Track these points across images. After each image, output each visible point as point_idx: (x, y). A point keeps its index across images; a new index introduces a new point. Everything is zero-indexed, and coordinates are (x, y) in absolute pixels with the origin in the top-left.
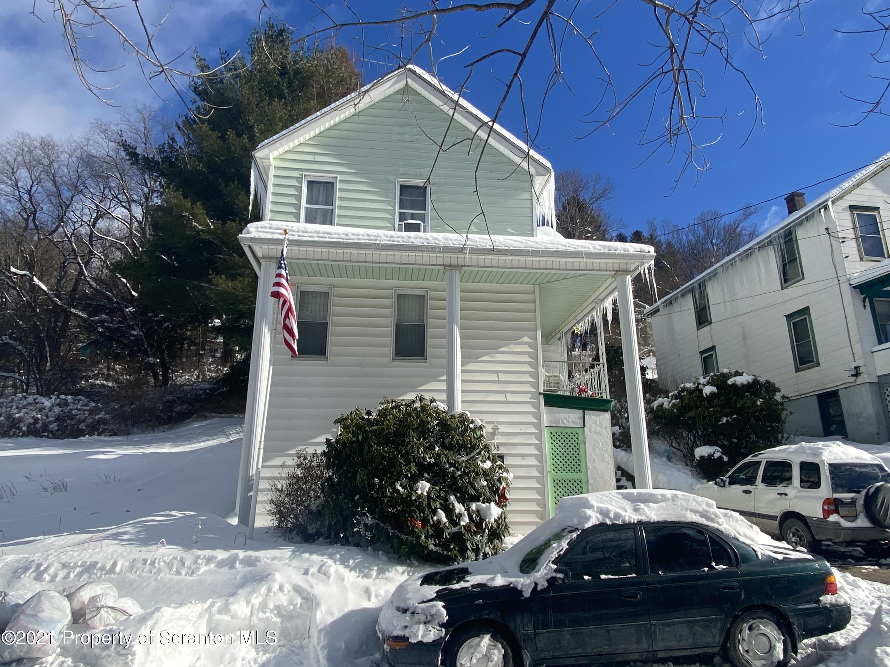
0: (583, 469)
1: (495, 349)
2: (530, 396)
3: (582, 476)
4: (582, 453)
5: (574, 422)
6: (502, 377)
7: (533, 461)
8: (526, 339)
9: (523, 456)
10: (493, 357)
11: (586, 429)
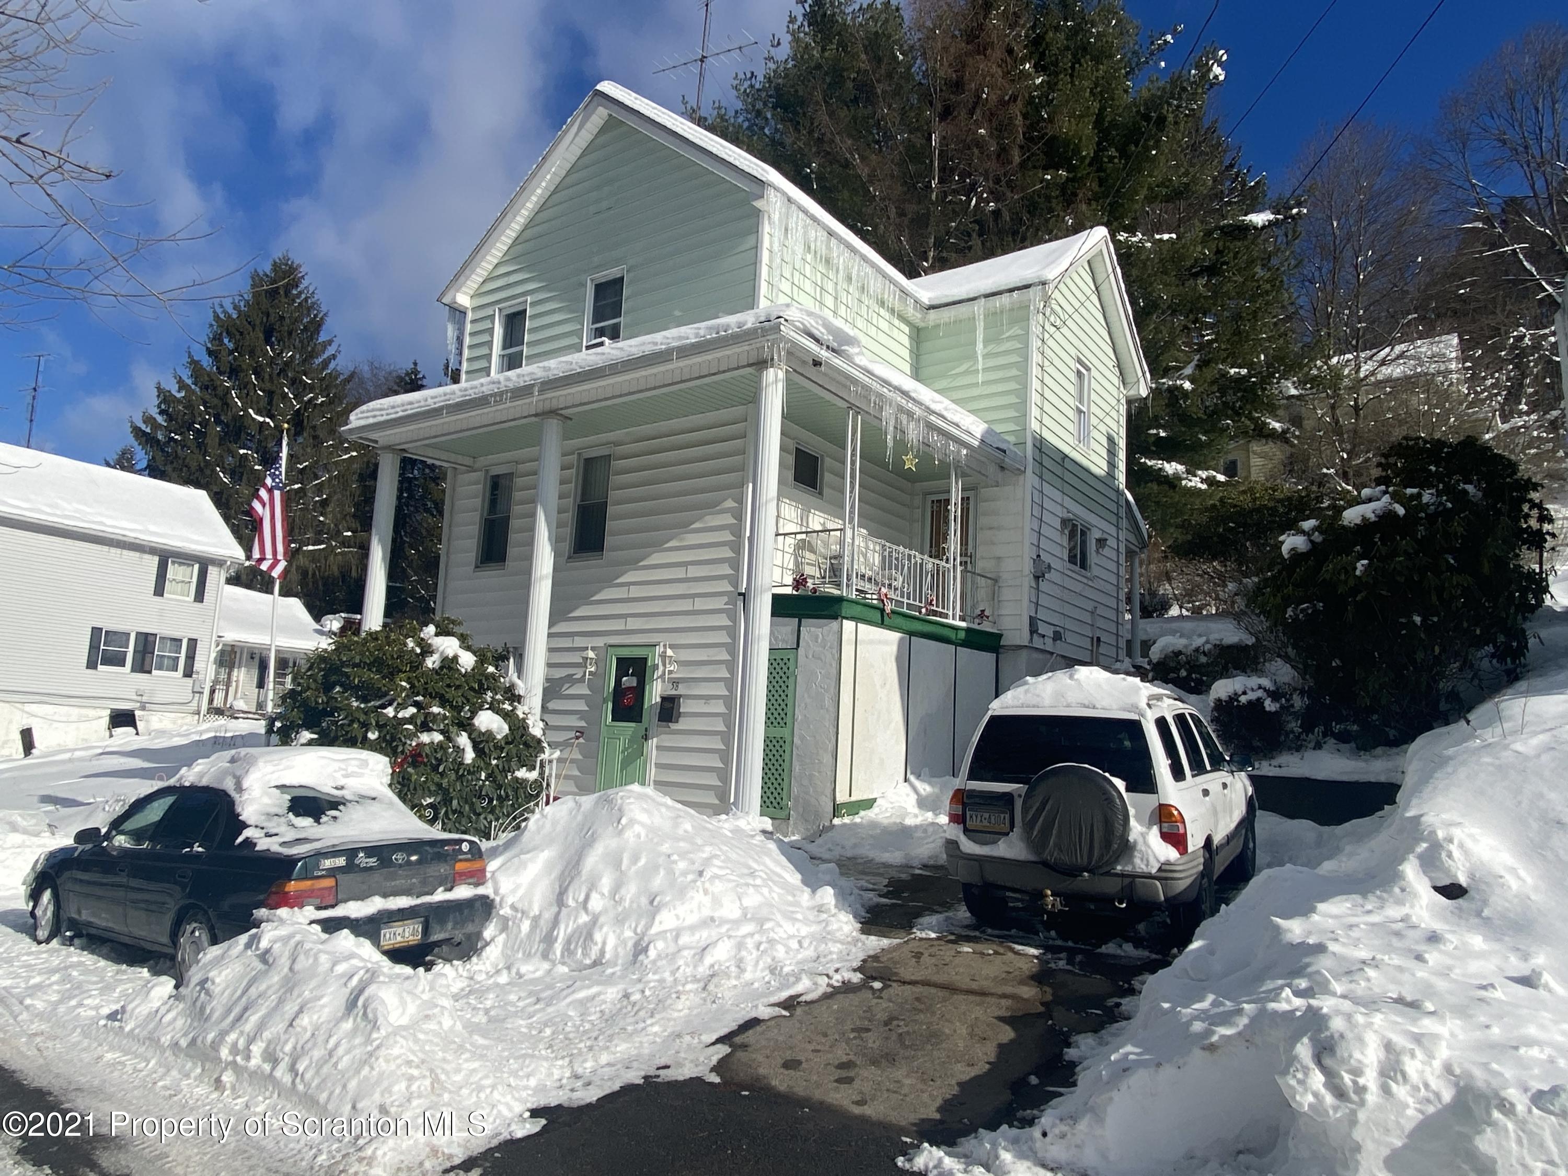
0: (789, 720)
1: (684, 526)
2: (726, 599)
3: (785, 732)
4: (790, 692)
5: (783, 641)
6: (693, 571)
7: (719, 707)
8: (730, 504)
9: (707, 698)
10: (681, 540)
11: (801, 650)
